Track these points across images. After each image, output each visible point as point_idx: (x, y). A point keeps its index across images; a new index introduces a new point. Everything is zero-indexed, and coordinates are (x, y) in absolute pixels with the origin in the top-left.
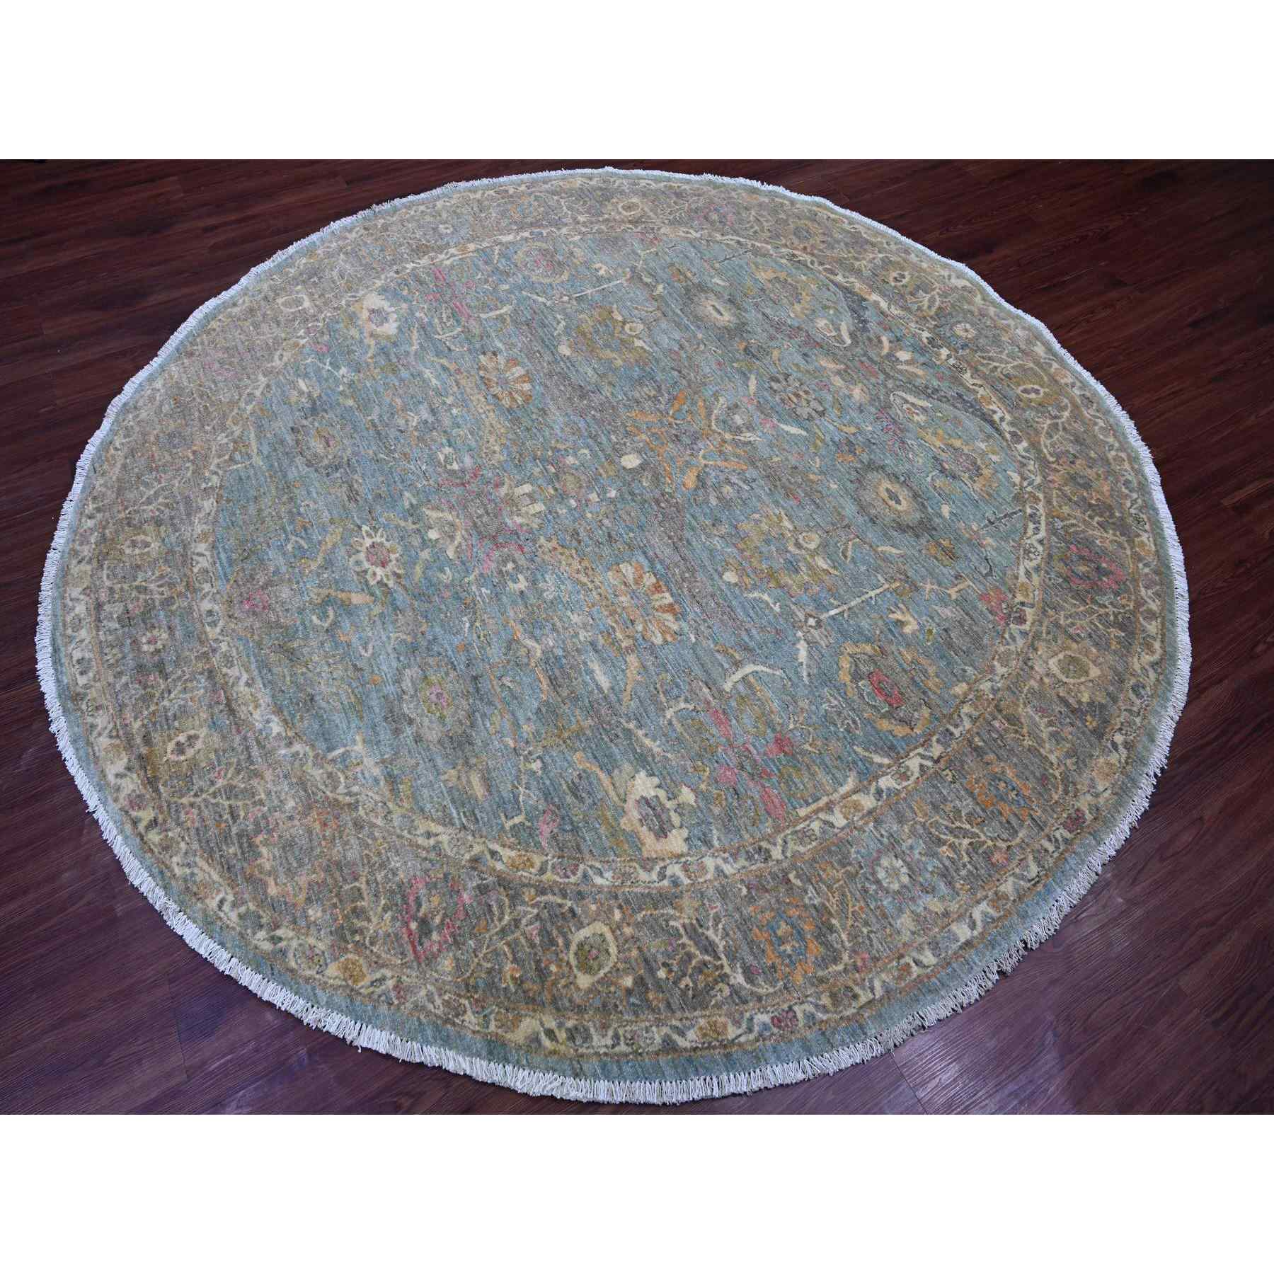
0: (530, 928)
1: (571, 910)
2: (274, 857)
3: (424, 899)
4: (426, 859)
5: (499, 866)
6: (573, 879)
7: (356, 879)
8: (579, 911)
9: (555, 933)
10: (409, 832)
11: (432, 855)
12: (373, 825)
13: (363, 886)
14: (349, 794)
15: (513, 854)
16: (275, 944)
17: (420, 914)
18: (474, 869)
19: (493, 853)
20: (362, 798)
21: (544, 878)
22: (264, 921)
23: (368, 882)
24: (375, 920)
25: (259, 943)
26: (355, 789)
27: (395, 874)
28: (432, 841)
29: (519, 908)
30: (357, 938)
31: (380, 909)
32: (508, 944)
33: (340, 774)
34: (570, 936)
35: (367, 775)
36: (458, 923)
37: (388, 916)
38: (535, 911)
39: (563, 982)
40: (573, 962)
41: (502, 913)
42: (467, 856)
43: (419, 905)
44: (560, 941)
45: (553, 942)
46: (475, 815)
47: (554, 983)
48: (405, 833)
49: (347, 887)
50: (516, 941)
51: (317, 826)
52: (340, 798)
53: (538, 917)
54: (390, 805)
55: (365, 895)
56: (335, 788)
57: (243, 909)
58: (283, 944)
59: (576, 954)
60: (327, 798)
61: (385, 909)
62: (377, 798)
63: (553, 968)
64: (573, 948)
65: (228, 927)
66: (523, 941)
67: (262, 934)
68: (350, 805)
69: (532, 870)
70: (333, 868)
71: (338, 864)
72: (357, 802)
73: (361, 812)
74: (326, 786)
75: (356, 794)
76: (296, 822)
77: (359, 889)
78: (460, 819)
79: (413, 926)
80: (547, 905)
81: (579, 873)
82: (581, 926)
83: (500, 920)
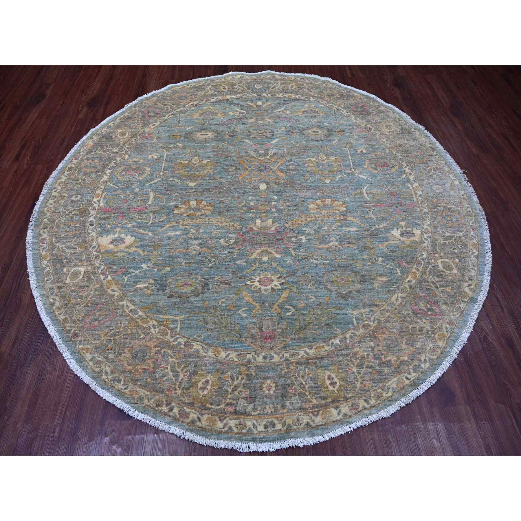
0: (436, 280)
1: (433, 267)
2: (392, 355)
3: (421, 308)
4: (406, 303)
5: (414, 281)
6: (423, 263)
7: (409, 327)
8: (433, 265)
9: (439, 274)
10: (395, 305)
11: (405, 301)
12: (389, 317)
13: (411, 326)
14: (374, 321)
15: (410, 276)
16: (427, 362)
17: (426, 310)
18: (413, 289)
19: (409, 281)
20: (377, 317)
21: (420, 270)
22: (417, 364)
23: (411, 324)
24: (424, 325)
25: (426, 367)
26: (372, 319)
27: (409, 314)
28: (400, 299)
29: (429, 280)
30: (430, 333)
31: (421, 323)
32: (440, 287)
33: (364, 323)
34: (441, 270)
35: (367, 313)
36: (431, 300)
37: (424, 321)
38: (431, 277)
39: (455, 277)
40: (449, 272)
41: (430, 286)
42: (409, 289)
43: (422, 310)
44: (442, 273)
45: (442, 275)
46: (394, 283)
47: (455, 279)
48: (395, 307)
49: (410, 332)
50: (440, 285)
51: (384, 336)
52: (375, 325)
53: (433, 276)
54: (382, 308)
55: (414, 326)
56: (370, 326)
57: (412, 371)
58: (427, 359)
59: (447, 270)
60: (373, 330)
61: (421, 320)
62: (378, 312)
63: (450, 278)
64: (444, 270)
65: (417, 377)
66: (440, 283)
67: (423, 365)
68: (378, 323)
69: (417, 272)
70: (401, 334)
71: (401, 332)
72: (378, 319)
73: (382, 319)
74: (368, 329)
75: (374, 319)
76: (380, 344)
77: (412, 327)
78: (394, 288)
79: (429, 313)
80: (430, 272)
81: (421, 260)
82: (438, 266)
83: (432, 287)
